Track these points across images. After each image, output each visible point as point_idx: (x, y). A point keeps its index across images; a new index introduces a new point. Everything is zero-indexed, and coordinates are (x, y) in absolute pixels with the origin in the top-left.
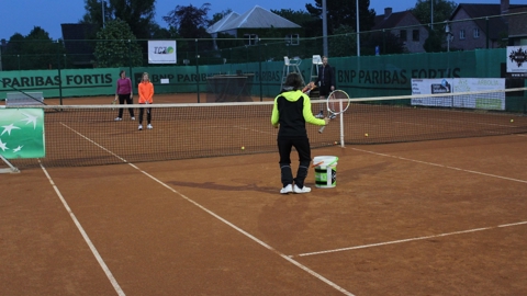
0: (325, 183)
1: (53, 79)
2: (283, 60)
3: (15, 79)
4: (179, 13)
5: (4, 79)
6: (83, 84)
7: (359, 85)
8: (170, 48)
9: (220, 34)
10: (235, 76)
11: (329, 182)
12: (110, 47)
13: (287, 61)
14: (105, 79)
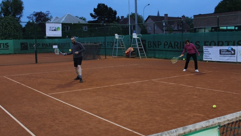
2: (114, 35)
4: (35, 15)
7: (164, 49)
8: (58, 28)
10: (93, 44)
13: (117, 36)
14: (5, 46)
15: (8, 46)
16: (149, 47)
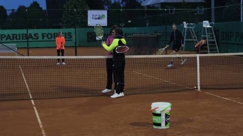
0: (160, 125)
1: (33, 35)
3: (9, 35)
5: (1, 35)
6: (53, 39)
7: (236, 43)
8: (103, 16)
9: (148, 7)
11: (163, 124)
12: (72, 14)
14: (67, 36)
15: (71, 37)
16: (222, 39)
